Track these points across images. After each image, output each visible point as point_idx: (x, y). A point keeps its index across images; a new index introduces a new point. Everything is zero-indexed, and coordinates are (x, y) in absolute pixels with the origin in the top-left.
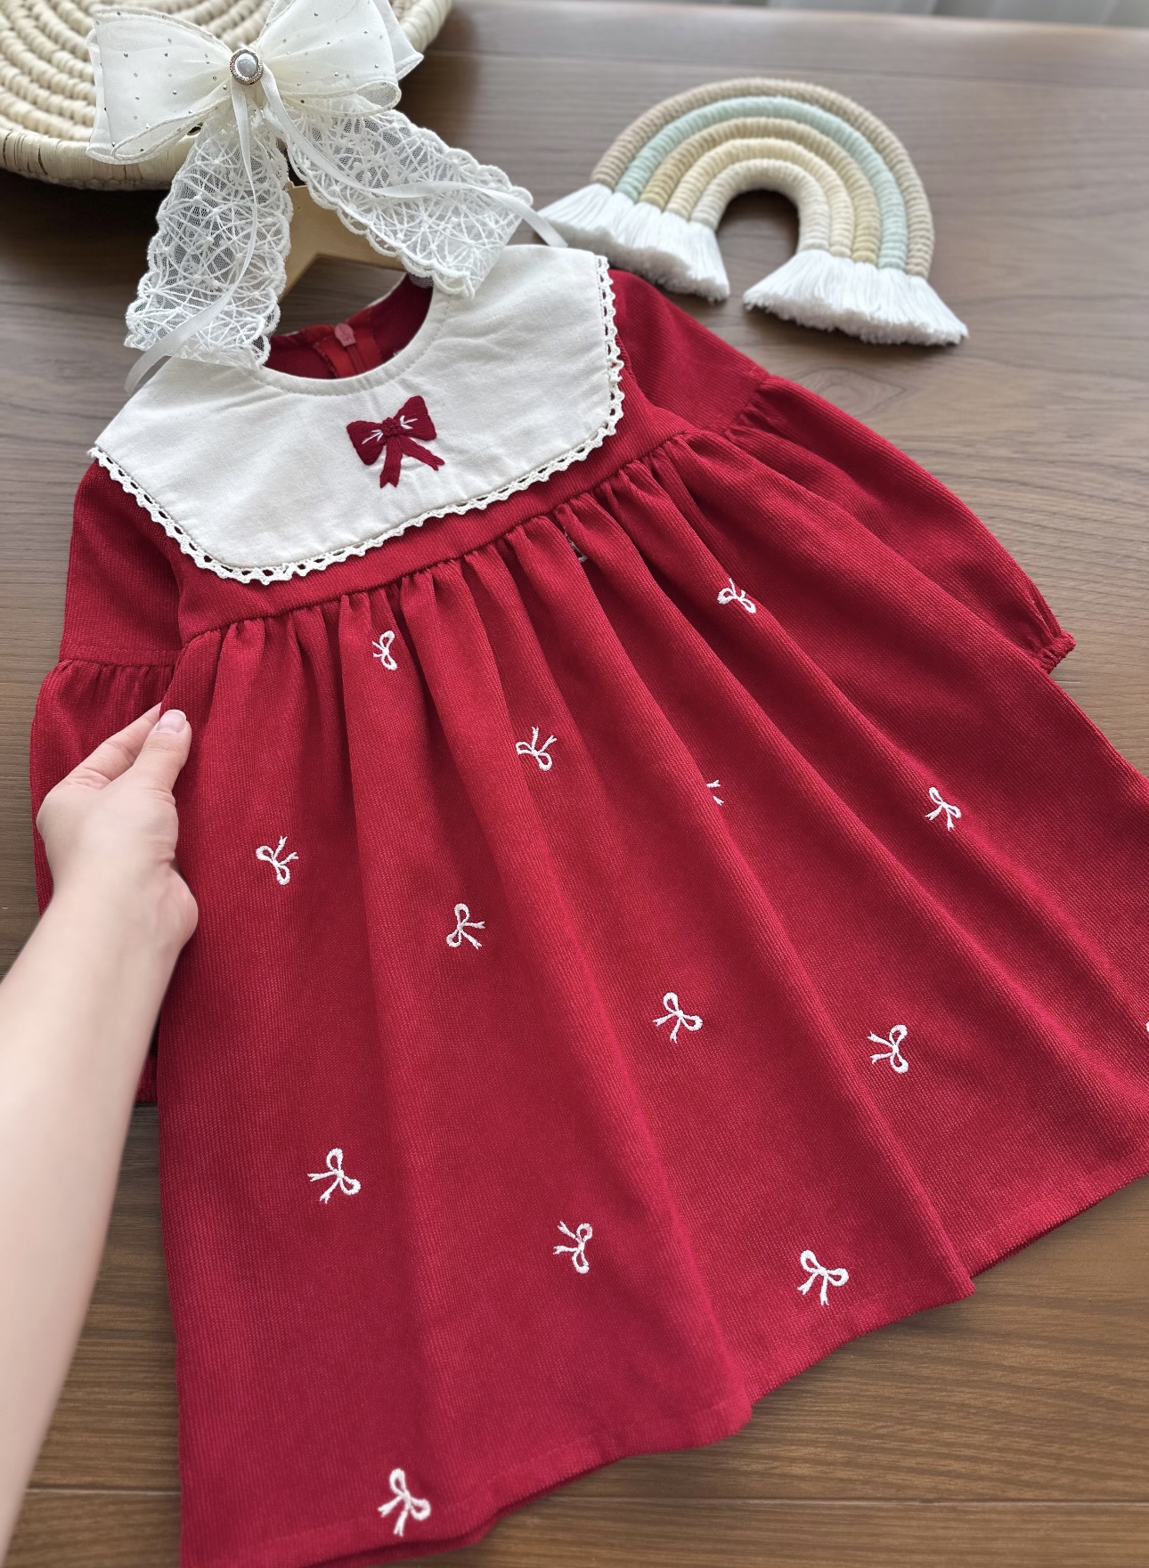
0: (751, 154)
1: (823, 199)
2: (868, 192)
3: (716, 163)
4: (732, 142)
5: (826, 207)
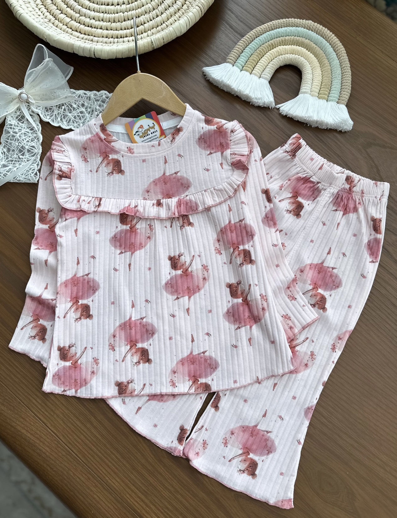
0: (286, 52)
1: (311, 72)
2: (328, 69)
3: (272, 55)
4: (279, 47)
5: (311, 76)
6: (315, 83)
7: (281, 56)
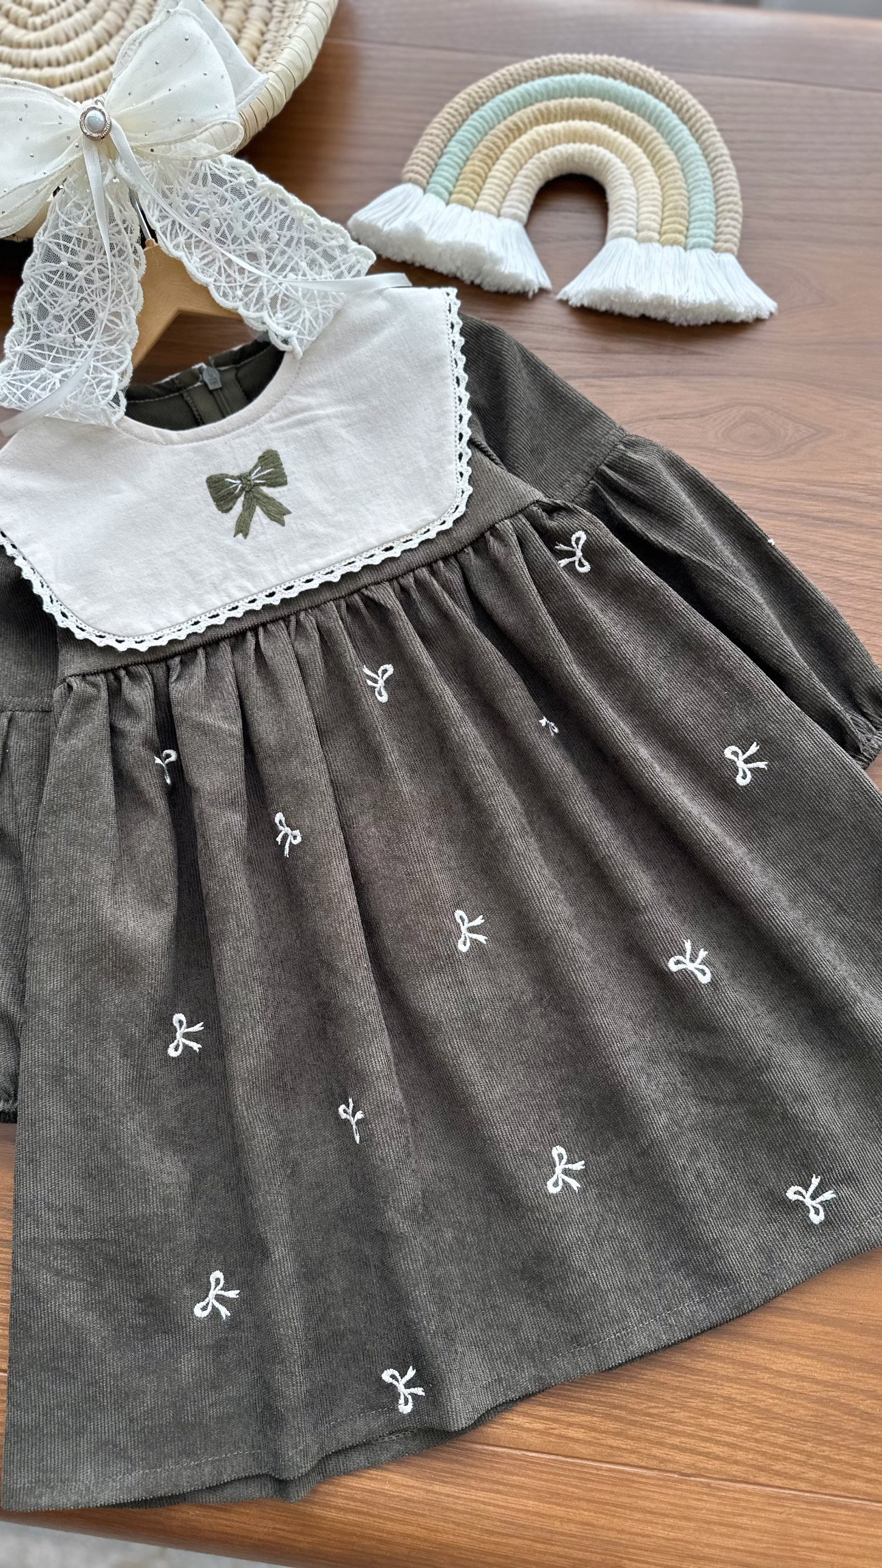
0: (556, 139)
1: (629, 181)
2: (674, 168)
3: (522, 154)
4: (536, 128)
5: (633, 190)
6: (645, 209)
7: (543, 152)
